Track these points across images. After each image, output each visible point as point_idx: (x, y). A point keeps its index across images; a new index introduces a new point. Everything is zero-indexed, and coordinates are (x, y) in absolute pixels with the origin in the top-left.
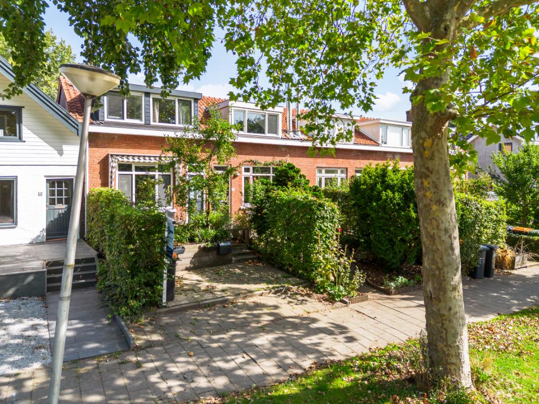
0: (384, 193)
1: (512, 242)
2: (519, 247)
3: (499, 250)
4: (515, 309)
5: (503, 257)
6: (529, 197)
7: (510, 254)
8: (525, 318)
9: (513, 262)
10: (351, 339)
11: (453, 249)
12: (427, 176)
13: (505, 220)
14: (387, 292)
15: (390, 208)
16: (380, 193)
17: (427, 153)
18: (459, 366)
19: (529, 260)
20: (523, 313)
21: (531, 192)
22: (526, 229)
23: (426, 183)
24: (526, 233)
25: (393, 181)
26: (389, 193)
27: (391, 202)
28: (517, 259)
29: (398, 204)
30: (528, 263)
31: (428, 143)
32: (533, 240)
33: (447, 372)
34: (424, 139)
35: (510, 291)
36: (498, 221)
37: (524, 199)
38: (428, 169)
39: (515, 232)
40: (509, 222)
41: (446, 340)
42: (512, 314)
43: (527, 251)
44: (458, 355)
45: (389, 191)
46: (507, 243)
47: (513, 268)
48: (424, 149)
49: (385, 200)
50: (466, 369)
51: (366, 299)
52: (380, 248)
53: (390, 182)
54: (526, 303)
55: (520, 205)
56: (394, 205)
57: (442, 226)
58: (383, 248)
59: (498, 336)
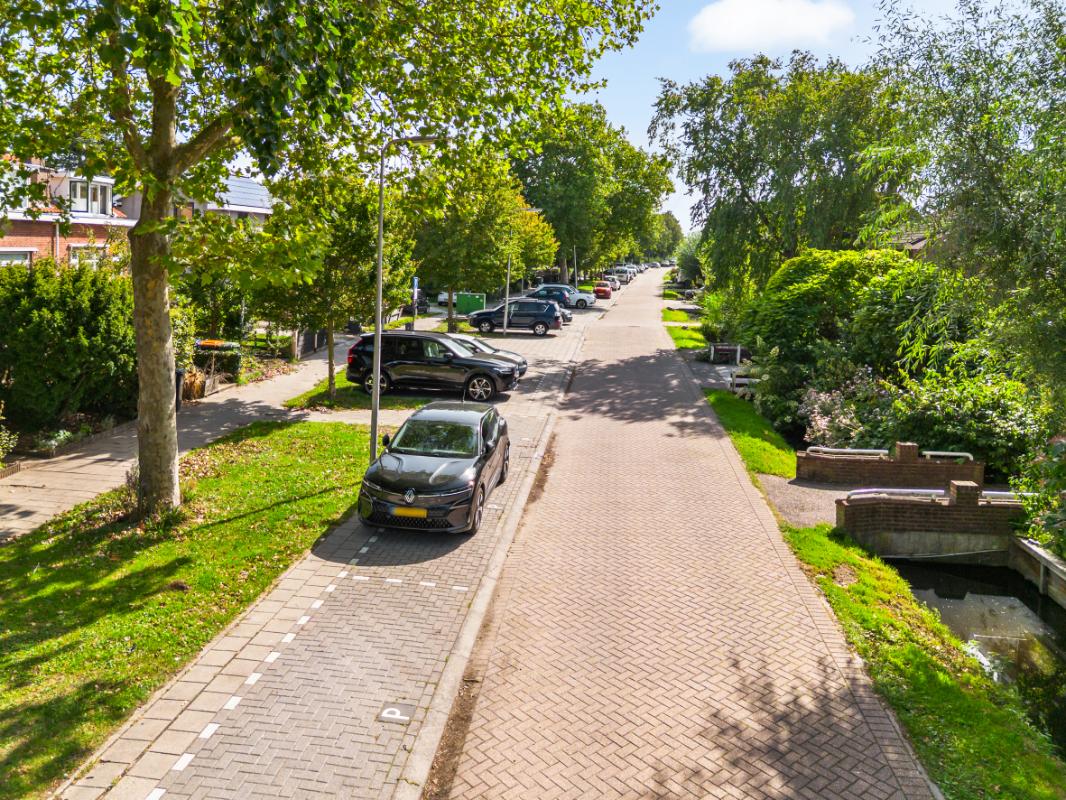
0: (35, 312)
1: (201, 361)
2: (210, 367)
3: (187, 375)
4: (209, 441)
5: (192, 383)
6: (220, 297)
7: (200, 377)
8: (222, 446)
9: (203, 387)
10: (26, 514)
11: (170, 381)
12: (149, 315)
13: (193, 333)
14: (46, 455)
15: (48, 335)
16: (27, 312)
17: (150, 294)
18: (170, 489)
19: (221, 382)
20: (217, 442)
21: (223, 290)
22: (217, 343)
23: (148, 322)
24: (217, 348)
25: (48, 294)
26: (45, 312)
27: (50, 326)
28: (208, 382)
29: (60, 328)
30: (220, 387)
31: (151, 285)
32: (225, 357)
33: (160, 497)
34: (148, 281)
35: (201, 423)
36: (185, 336)
37: (214, 298)
38: (150, 308)
39: (204, 348)
40: (197, 335)
41: (160, 467)
42: (206, 446)
43: (218, 371)
44: (170, 479)
45: (45, 310)
46: (195, 363)
47: (202, 396)
48: (147, 290)
49: (39, 324)
50: (177, 491)
51: (18, 469)
52: (28, 395)
53: (44, 295)
54: (220, 432)
55: (208, 308)
56: (54, 330)
57: (162, 361)
58: (34, 395)
59: (197, 467)
